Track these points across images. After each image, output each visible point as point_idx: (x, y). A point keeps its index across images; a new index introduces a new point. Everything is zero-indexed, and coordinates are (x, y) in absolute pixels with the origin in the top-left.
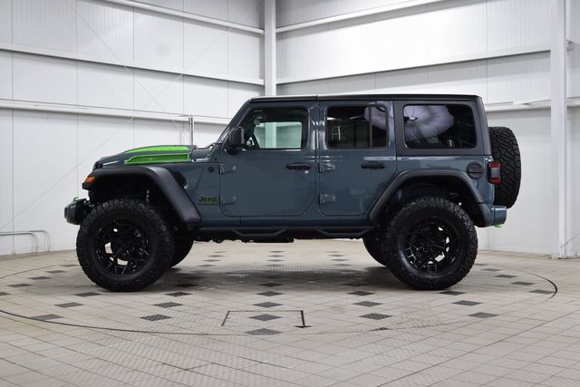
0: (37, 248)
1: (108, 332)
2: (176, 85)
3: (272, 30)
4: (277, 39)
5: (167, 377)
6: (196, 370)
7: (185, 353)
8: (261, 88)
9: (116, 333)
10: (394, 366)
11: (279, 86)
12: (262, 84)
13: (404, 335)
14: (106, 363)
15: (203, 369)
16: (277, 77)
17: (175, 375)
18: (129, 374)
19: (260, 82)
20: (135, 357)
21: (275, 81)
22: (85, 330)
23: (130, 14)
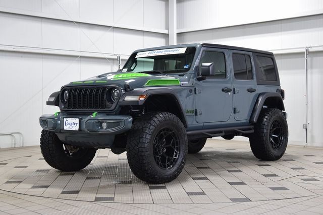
0: (15, 144)
1: (63, 201)
2: (109, 34)
4: (177, 2)
8: (166, 36)
11: (179, 34)
12: (167, 33)
13: (265, 205)
16: (177, 28)
21: (176, 31)
22: (47, 199)
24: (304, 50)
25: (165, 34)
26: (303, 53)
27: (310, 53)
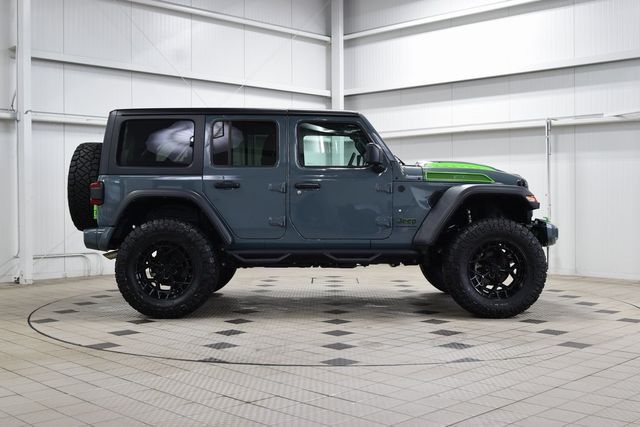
0: (89, 271)
1: (165, 361)
2: (237, 97)
3: (340, 37)
4: (345, 47)
5: (228, 410)
6: (259, 403)
7: (246, 385)
8: (328, 100)
9: (173, 362)
10: (472, 401)
11: (347, 97)
12: (329, 95)
14: (163, 394)
15: (265, 402)
16: (345, 89)
17: (236, 408)
18: (187, 407)
19: (327, 93)
20: (194, 388)
21: (343, 93)
22: (139, 359)
23: (187, 21)
24: (544, 123)
25: (326, 97)
26: (543, 128)
27: (553, 128)
